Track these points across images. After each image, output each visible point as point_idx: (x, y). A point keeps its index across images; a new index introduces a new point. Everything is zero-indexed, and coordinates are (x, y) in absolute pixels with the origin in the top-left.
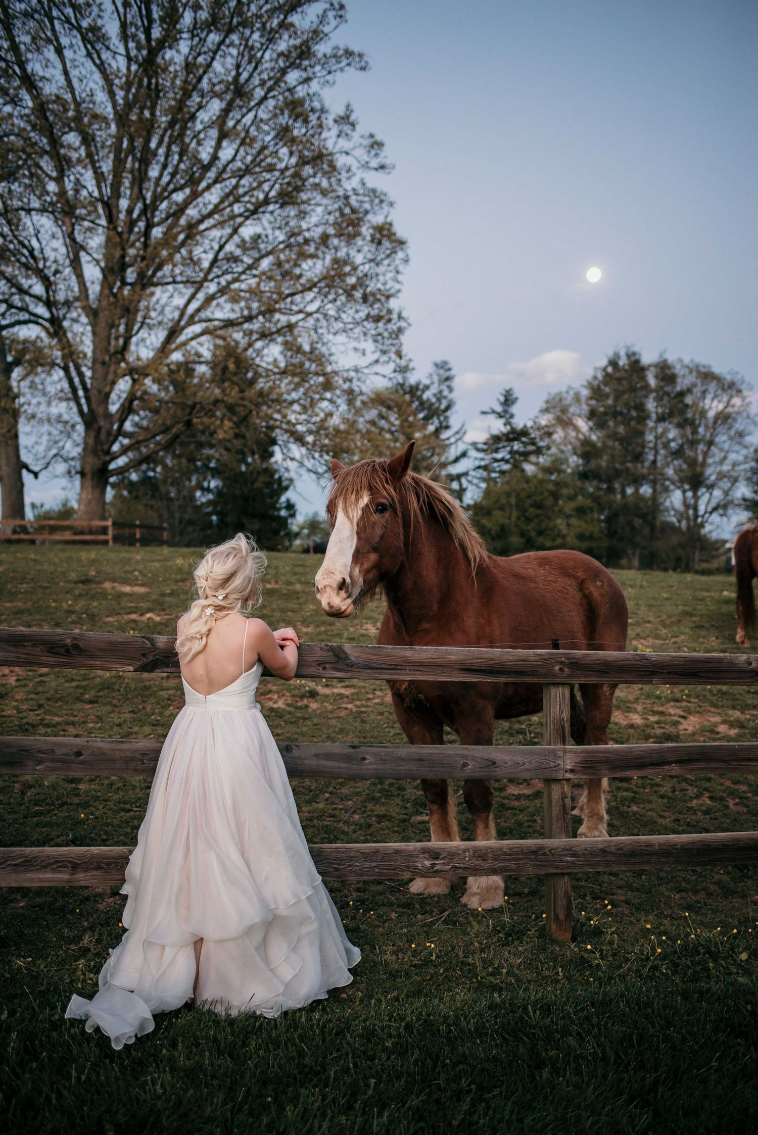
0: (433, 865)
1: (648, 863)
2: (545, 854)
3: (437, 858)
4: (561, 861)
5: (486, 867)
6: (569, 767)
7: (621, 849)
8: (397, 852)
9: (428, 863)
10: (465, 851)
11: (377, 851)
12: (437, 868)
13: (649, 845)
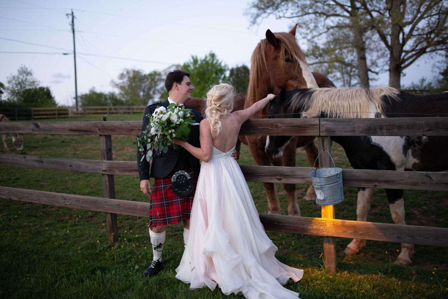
0: (64, 202)
1: (136, 213)
2: (98, 203)
3: (65, 199)
4: (104, 207)
5: (80, 205)
6: (104, 169)
7: (125, 205)
8: (55, 196)
9: (63, 201)
10: (74, 198)
11: (49, 195)
12: (66, 203)
13: (136, 205)
